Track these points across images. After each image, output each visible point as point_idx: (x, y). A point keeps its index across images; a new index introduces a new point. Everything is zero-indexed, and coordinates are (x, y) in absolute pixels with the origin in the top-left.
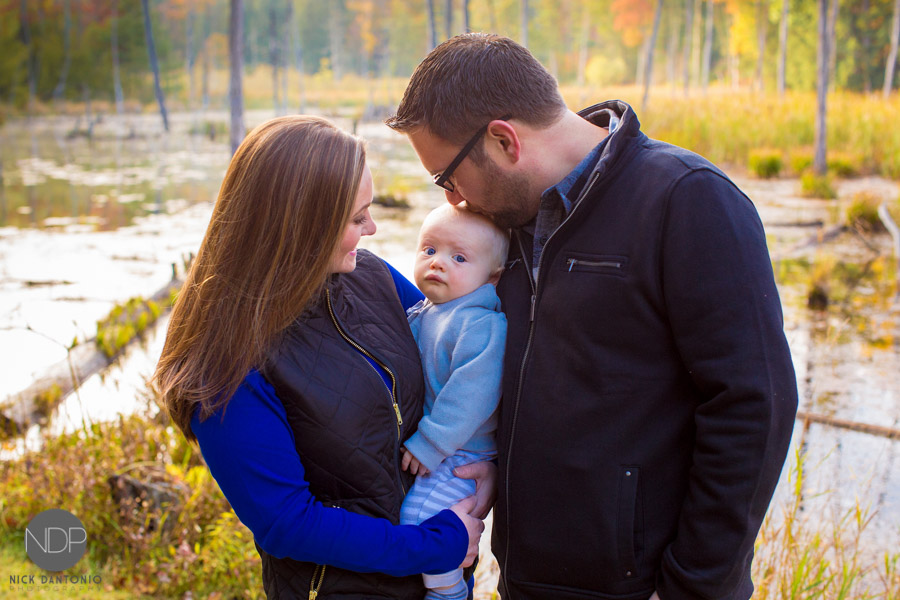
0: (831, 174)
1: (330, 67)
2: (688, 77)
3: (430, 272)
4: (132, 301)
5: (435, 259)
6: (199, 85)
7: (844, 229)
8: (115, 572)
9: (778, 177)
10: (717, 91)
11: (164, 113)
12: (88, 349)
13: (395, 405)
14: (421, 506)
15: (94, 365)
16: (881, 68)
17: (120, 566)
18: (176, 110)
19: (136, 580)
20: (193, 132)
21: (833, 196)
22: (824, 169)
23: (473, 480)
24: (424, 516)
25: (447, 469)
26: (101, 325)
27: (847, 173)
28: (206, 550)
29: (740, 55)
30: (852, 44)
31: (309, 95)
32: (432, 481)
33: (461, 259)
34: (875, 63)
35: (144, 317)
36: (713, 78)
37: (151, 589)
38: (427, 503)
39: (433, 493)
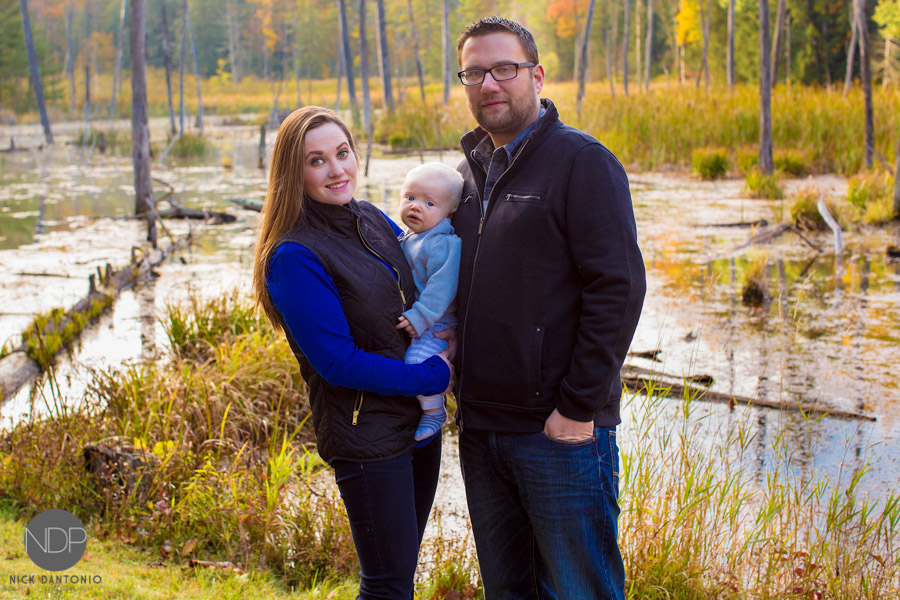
0: (777, 172)
1: (228, 69)
2: (628, 72)
3: (411, 213)
4: (55, 312)
5: (415, 204)
6: (81, 91)
7: (788, 229)
8: (98, 528)
9: (724, 178)
10: (661, 85)
11: (45, 123)
12: (20, 357)
13: (402, 292)
14: (418, 355)
15: (28, 373)
16: (843, 57)
17: (101, 523)
18: (57, 120)
19: (119, 533)
20: (81, 143)
21: (779, 196)
22: (770, 167)
23: (447, 340)
24: (420, 360)
25: (430, 333)
26: (25, 337)
27: (797, 171)
28: (181, 504)
29: (686, 45)
30: (810, 30)
31: (207, 100)
32: (422, 341)
33: (431, 204)
34: (835, 51)
35: (70, 326)
36: (656, 72)
37: (133, 541)
38: (421, 353)
39: (424, 347)
